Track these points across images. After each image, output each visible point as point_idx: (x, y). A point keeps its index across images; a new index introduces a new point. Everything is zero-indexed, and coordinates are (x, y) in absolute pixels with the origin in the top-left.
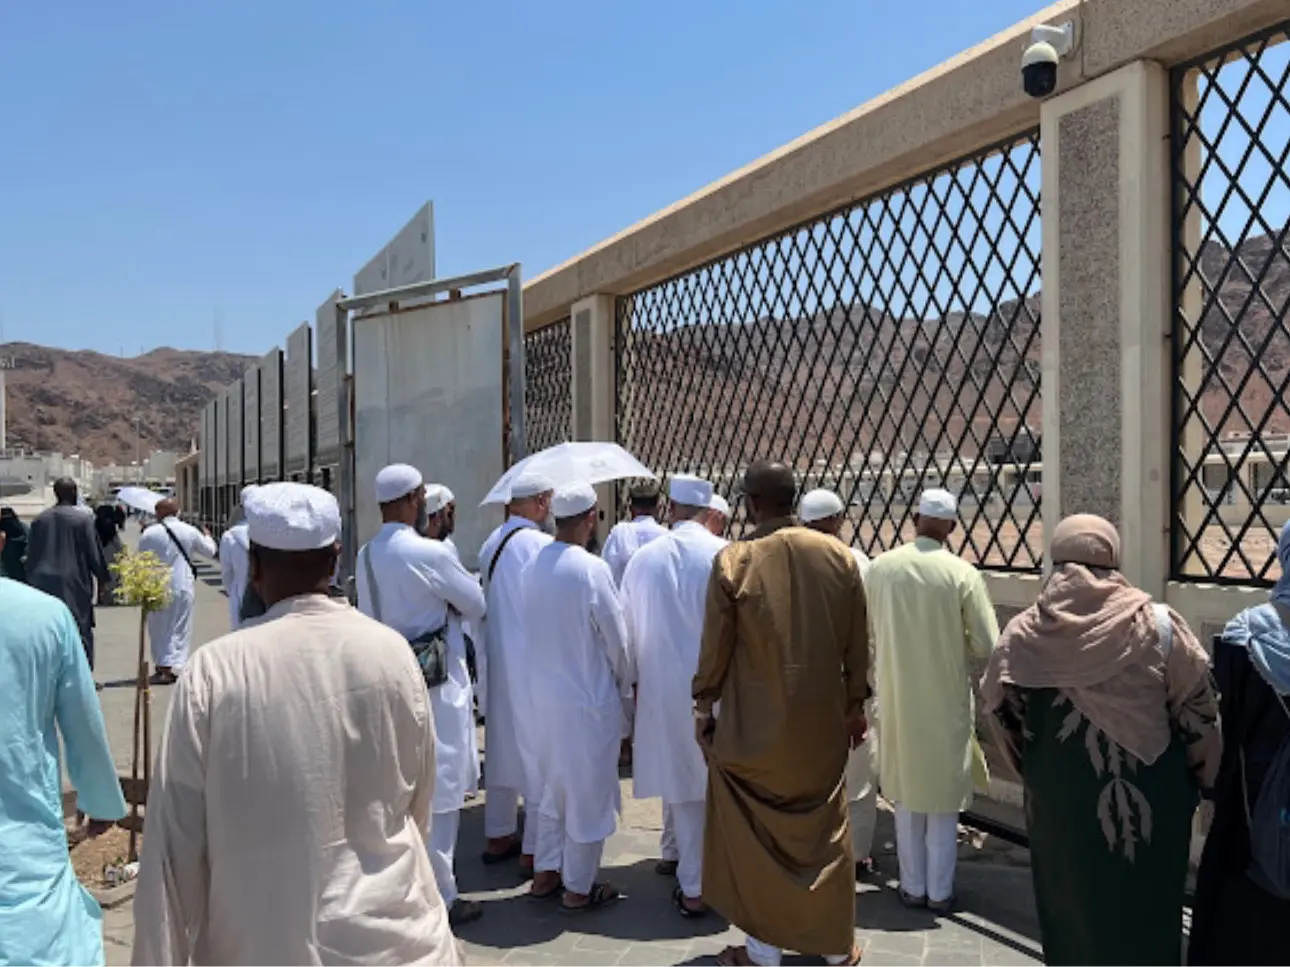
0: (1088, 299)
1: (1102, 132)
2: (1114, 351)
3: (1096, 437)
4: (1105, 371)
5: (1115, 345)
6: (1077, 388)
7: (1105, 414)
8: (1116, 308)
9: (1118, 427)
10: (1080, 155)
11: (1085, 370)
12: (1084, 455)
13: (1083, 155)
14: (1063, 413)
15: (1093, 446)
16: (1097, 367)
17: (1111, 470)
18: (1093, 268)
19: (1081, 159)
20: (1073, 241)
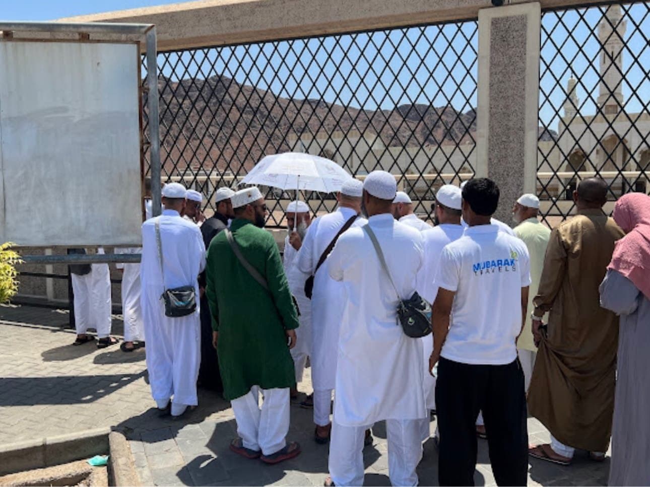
0: (507, 107)
1: (518, 31)
2: (522, 132)
3: (510, 171)
4: (515, 140)
5: (522, 129)
6: (499, 148)
7: (515, 160)
8: (523, 113)
9: (523, 165)
10: (503, 39)
11: (504, 139)
12: (502, 179)
13: (505, 39)
14: (490, 159)
15: (508, 175)
16: (511, 138)
17: (519, 186)
18: (510, 92)
19: (504, 41)
20: (498, 79)
